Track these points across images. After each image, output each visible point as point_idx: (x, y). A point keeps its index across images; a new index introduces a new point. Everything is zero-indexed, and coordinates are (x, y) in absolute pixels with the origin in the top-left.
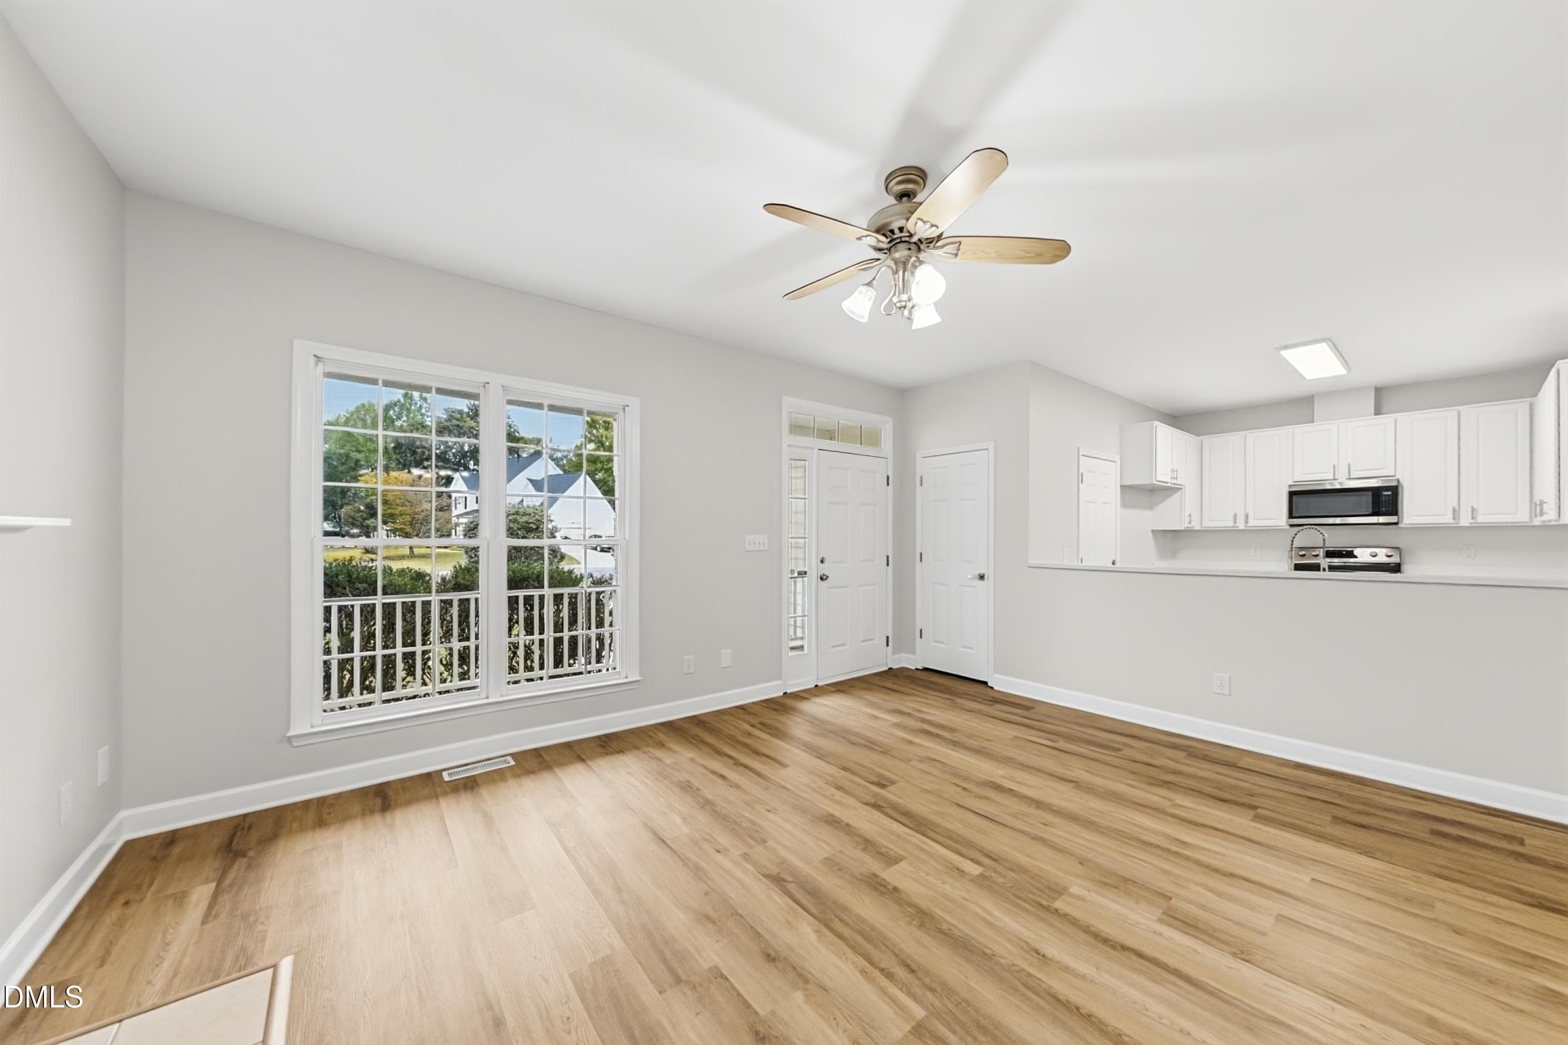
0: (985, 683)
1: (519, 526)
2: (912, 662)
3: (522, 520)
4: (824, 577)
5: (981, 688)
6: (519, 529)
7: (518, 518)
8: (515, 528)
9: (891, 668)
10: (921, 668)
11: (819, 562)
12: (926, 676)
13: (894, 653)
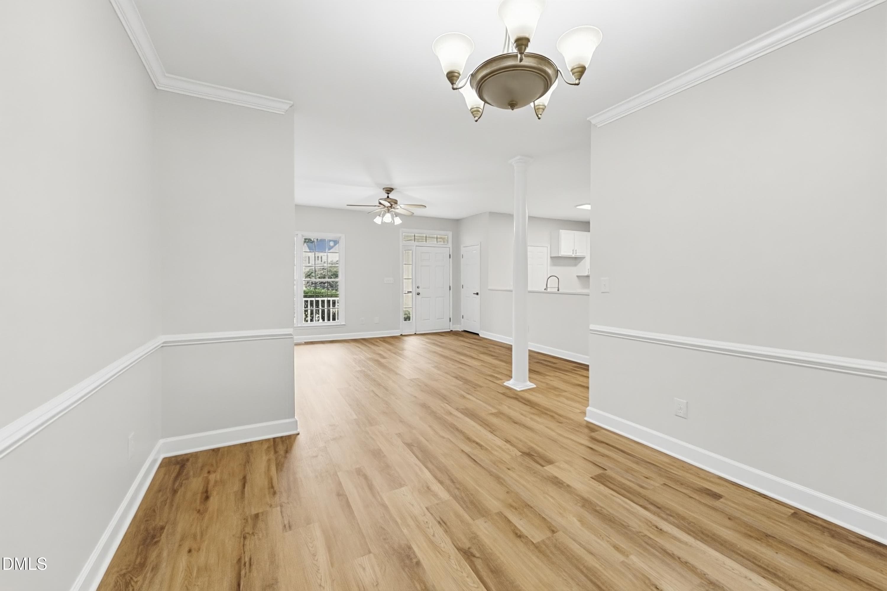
0: (478, 334)
1: (332, 274)
2: (459, 328)
3: (333, 271)
4: (418, 294)
5: (476, 336)
6: (332, 275)
7: (332, 269)
8: (330, 275)
9: (452, 331)
10: (463, 330)
11: (417, 288)
12: (464, 333)
13: (453, 324)
